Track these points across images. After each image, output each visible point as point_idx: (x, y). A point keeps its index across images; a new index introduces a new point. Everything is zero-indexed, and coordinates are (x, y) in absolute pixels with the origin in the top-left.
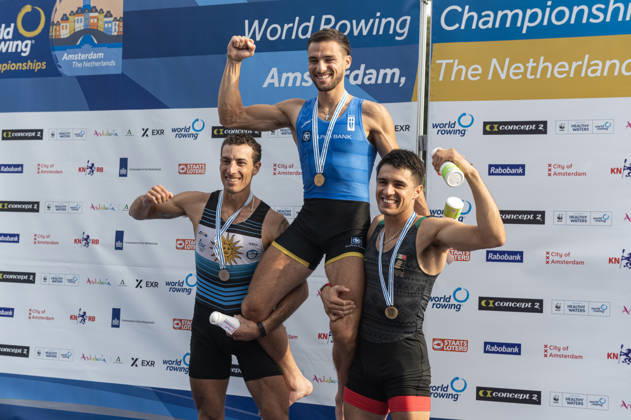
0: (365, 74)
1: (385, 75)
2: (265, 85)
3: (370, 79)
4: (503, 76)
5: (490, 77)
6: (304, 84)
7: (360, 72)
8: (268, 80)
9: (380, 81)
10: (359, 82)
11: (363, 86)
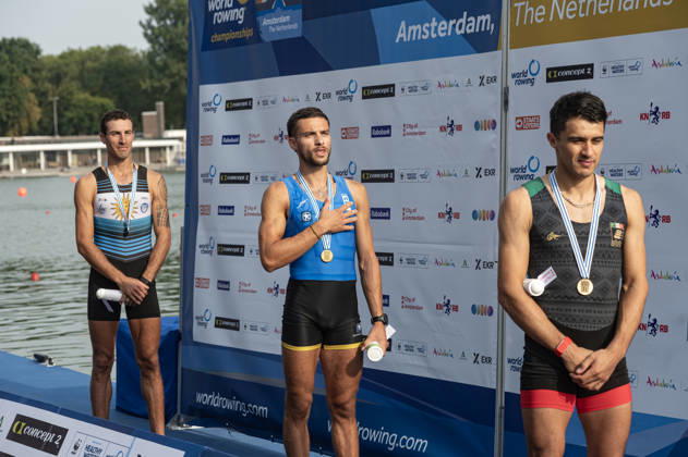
0: (467, 23)
1: (481, 22)
2: (397, 41)
3: (470, 28)
4: (561, 16)
5: (551, 19)
6: (424, 37)
7: (463, 20)
8: (400, 35)
9: (477, 30)
10: (462, 31)
11: (465, 35)
